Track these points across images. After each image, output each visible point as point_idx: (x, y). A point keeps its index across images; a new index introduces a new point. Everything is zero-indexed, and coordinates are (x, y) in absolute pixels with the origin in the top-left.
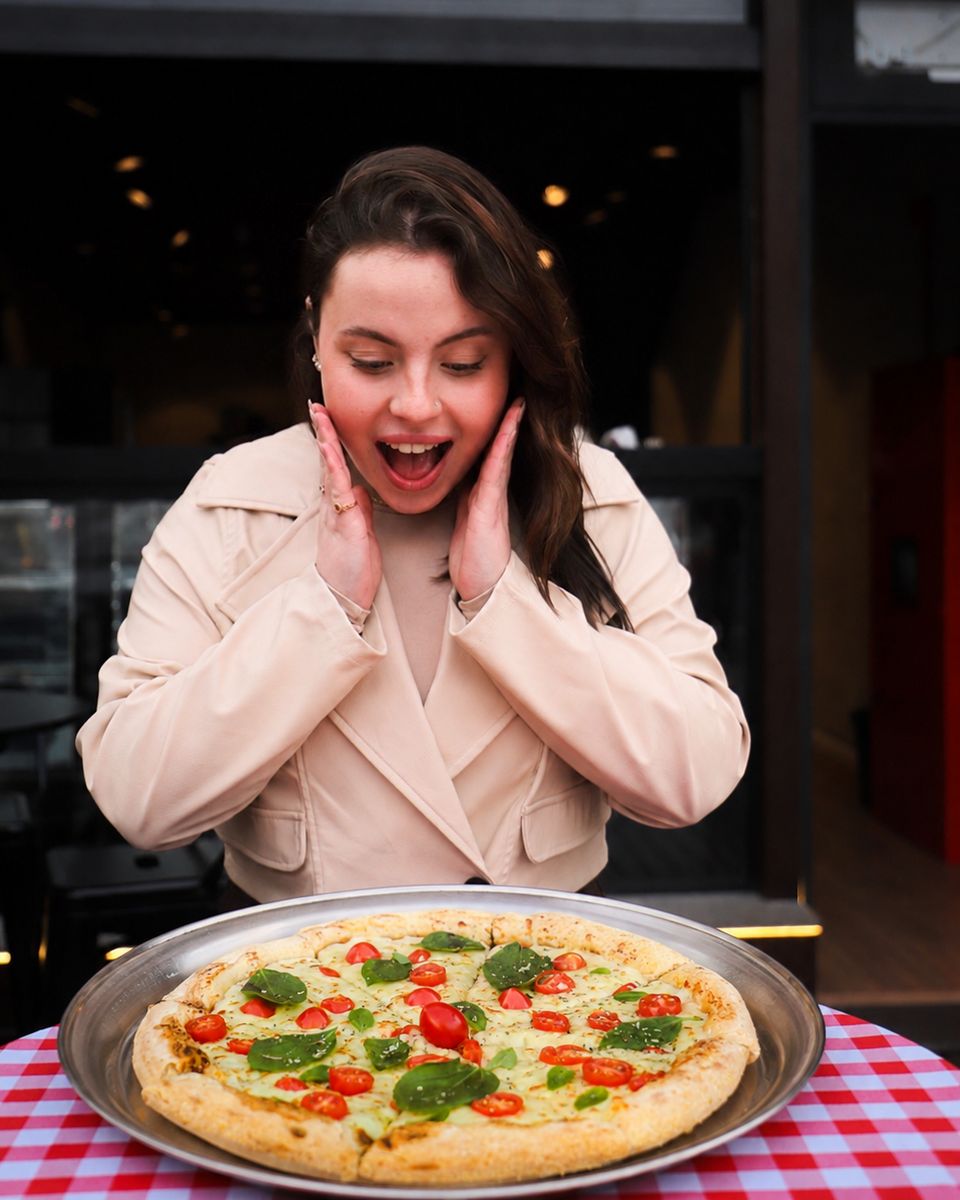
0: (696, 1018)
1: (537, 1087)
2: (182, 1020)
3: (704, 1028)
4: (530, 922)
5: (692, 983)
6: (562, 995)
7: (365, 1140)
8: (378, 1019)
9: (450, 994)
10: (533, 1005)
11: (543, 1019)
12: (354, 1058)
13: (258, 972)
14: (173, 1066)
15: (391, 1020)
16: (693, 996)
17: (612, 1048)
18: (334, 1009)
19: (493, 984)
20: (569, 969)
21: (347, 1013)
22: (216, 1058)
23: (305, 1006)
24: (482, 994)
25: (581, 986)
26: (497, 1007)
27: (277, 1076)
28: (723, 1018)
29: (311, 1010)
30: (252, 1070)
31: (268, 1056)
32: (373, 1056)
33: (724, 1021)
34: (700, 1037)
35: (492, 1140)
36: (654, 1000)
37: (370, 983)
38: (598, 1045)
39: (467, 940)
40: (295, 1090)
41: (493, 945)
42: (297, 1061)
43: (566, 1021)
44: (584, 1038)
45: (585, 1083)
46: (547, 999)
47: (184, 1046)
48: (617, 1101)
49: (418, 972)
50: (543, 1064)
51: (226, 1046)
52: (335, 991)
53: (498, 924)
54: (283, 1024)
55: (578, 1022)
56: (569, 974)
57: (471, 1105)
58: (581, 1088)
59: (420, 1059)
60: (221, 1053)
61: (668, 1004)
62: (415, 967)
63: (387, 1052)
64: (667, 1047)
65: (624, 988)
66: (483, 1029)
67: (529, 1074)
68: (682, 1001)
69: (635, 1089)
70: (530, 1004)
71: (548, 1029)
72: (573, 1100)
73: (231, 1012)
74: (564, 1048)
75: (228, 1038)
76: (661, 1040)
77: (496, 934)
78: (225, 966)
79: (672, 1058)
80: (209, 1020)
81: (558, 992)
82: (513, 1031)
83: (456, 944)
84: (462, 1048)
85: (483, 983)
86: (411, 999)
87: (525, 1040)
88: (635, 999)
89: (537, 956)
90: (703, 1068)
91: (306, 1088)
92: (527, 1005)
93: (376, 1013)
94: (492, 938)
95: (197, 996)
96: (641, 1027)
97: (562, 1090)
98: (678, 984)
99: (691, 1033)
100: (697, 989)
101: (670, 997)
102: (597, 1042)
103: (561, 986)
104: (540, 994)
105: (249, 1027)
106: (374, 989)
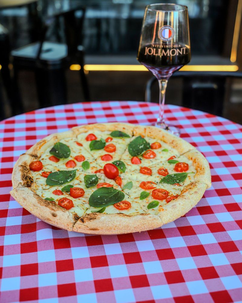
0: (193, 172)
1: (137, 198)
2: (29, 163)
3: (194, 177)
4: (145, 129)
5: (194, 158)
6: (151, 159)
7: (77, 218)
8: (91, 165)
9: (116, 157)
10: (142, 163)
11: (143, 169)
12: (81, 182)
13: (57, 143)
14: (21, 183)
15: (96, 166)
16: (193, 163)
17: (164, 183)
18: (78, 160)
19: (130, 153)
20: (156, 148)
21: (82, 162)
22: (37, 179)
23: (70, 159)
24: (126, 157)
25: (158, 156)
26: (130, 163)
27: (54, 188)
28: (201, 174)
29: (70, 161)
30: (47, 185)
31: (53, 180)
32: (86, 181)
33: (201, 175)
34: (193, 181)
35: (117, 221)
36: (180, 165)
37: (91, 150)
38: (159, 181)
39: (125, 134)
40: (58, 195)
41: (133, 136)
42: (62, 182)
43: (151, 171)
44: (155, 178)
45: (152, 198)
46: (147, 160)
47: (26, 176)
48: (161, 207)
49: (108, 147)
50: (140, 188)
51: (41, 174)
52: (79, 153)
53: (135, 129)
54: (61, 166)
55: (155, 171)
56: (155, 151)
57: (114, 205)
58: (151, 199)
59: (101, 184)
60: (39, 176)
61: (184, 166)
62: (107, 144)
63: (91, 180)
64: (181, 184)
65: (172, 158)
66: (124, 172)
67: (135, 192)
68: (189, 165)
69: (168, 202)
70: (141, 162)
71: (145, 173)
72: (147, 204)
73: (46, 159)
74: (149, 182)
75: (43, 170)
76: (180, 181)
77: (135, 133)
78: (46, 141)
79: (182, 188)
80: (37, 163)
81: (150, 158)
82: (133, 174)
83: (121, 135)
84: (116, 180)
85: (127, 153)
86: (103, 158)
87: (137, 177)
88: (174, 163)
89: (146, 142)
90: (191, 194)
91: (62, 194)
92: (139, 163)
93: (91, 163)
94: (133, 133)
95: (35, 153)
96: (174, 176)
97: (145, 200)
98: (189, 158)
99: (190, 179)
100: (195, 161)
101: (185, 164)
102: (159, 180)
103: (152, 156)
104: (144, 159)
105: (51, 166)
106: (92, 152)
